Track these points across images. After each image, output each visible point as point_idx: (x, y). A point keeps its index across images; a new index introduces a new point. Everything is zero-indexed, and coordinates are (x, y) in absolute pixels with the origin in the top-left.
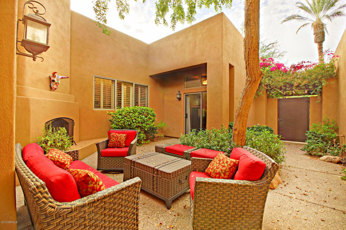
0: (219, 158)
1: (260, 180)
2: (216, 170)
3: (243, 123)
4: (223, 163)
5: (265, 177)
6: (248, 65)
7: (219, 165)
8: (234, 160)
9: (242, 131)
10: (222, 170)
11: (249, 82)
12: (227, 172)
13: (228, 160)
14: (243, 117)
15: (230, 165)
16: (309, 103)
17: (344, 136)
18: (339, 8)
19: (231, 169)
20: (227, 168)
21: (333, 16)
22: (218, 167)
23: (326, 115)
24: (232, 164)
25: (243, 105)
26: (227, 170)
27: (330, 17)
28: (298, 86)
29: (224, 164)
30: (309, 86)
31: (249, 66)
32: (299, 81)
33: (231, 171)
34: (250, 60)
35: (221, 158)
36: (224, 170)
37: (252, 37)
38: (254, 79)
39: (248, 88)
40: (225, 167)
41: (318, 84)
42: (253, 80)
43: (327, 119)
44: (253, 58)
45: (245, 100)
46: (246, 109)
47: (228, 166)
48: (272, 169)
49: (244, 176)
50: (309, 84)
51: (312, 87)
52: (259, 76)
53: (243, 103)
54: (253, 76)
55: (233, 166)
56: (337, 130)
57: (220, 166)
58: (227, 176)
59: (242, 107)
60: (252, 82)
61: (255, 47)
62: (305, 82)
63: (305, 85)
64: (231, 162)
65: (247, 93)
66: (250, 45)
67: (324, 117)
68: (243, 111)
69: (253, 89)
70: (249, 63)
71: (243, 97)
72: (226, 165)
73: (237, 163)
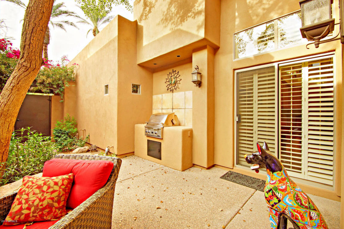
0: (34, 185)
1: (109, 182)
2: (40, 204)
3: (9, 126)
4: (49, 187)
5: (113, 176)
6: (29, 45)
7: (43, 195)
8: (65, 176)
9: (6, 138)
10: (52, 199)
11: (25, 69)
12: (61, 196)
13: (57, 180)
14: (10, 118)
15: (63, 185)
16: (50, 102)
17: (85, 130)
18: (62, 21)
19: (67, 188)
20: (60, 191)
21: (57, 25)
22: (42, 198)
23: (68, 114)
24: (66, 182)
25: (11, 99)
26: (61, 194)
27: (54, 25)
28: (42, 83)
29: (53, 187)
30: (52, 85)
31: (31, 46)
32: (44, 78)
33: (67, 192)
34: (33, 40)
35: (41, 183)
36: (55, 197)
37: (43, 12)
38: (34, 66)
39: (22, 76)
40: (57, 191)
41: (61, 84)
42: (32, 66)
43: (69, 116)
44: (38, 39)
45: (16, 93)
46: (16, 106)
47: (60, 188)
48: (118, 165)
49: (96, 186)
50: (53, 83)
51: (56, 86)
52: (40, 64)
53: (12, 98)
54: (33, 62)
55: (68, 183)
56: (76, 126)
57: (45, 194)
58: (63, 202)
59: (9, 103)
60: (29, 70)
61: (43, 26)
62: (50, 80)
63: (49, 84)
64: (63, 180)
65: (20, 83)
66: (37, 20)
67: (66, 115)
68: (11, 109)
69: (30, 79)
70: (30, 43)
71: (11, 87)
72: (56, 188)
73: (72, 177)
